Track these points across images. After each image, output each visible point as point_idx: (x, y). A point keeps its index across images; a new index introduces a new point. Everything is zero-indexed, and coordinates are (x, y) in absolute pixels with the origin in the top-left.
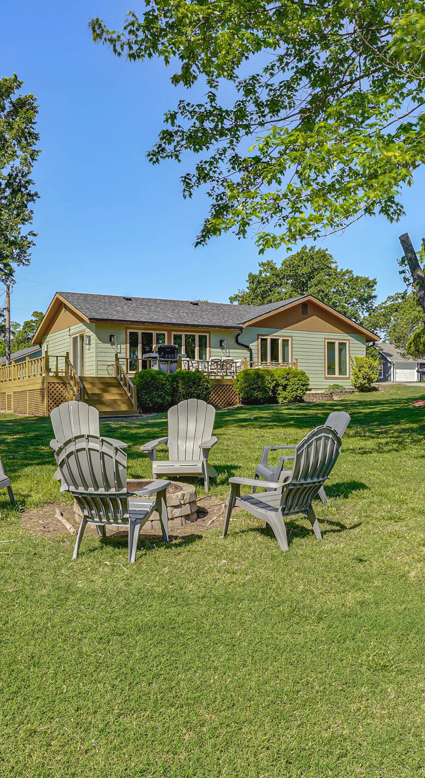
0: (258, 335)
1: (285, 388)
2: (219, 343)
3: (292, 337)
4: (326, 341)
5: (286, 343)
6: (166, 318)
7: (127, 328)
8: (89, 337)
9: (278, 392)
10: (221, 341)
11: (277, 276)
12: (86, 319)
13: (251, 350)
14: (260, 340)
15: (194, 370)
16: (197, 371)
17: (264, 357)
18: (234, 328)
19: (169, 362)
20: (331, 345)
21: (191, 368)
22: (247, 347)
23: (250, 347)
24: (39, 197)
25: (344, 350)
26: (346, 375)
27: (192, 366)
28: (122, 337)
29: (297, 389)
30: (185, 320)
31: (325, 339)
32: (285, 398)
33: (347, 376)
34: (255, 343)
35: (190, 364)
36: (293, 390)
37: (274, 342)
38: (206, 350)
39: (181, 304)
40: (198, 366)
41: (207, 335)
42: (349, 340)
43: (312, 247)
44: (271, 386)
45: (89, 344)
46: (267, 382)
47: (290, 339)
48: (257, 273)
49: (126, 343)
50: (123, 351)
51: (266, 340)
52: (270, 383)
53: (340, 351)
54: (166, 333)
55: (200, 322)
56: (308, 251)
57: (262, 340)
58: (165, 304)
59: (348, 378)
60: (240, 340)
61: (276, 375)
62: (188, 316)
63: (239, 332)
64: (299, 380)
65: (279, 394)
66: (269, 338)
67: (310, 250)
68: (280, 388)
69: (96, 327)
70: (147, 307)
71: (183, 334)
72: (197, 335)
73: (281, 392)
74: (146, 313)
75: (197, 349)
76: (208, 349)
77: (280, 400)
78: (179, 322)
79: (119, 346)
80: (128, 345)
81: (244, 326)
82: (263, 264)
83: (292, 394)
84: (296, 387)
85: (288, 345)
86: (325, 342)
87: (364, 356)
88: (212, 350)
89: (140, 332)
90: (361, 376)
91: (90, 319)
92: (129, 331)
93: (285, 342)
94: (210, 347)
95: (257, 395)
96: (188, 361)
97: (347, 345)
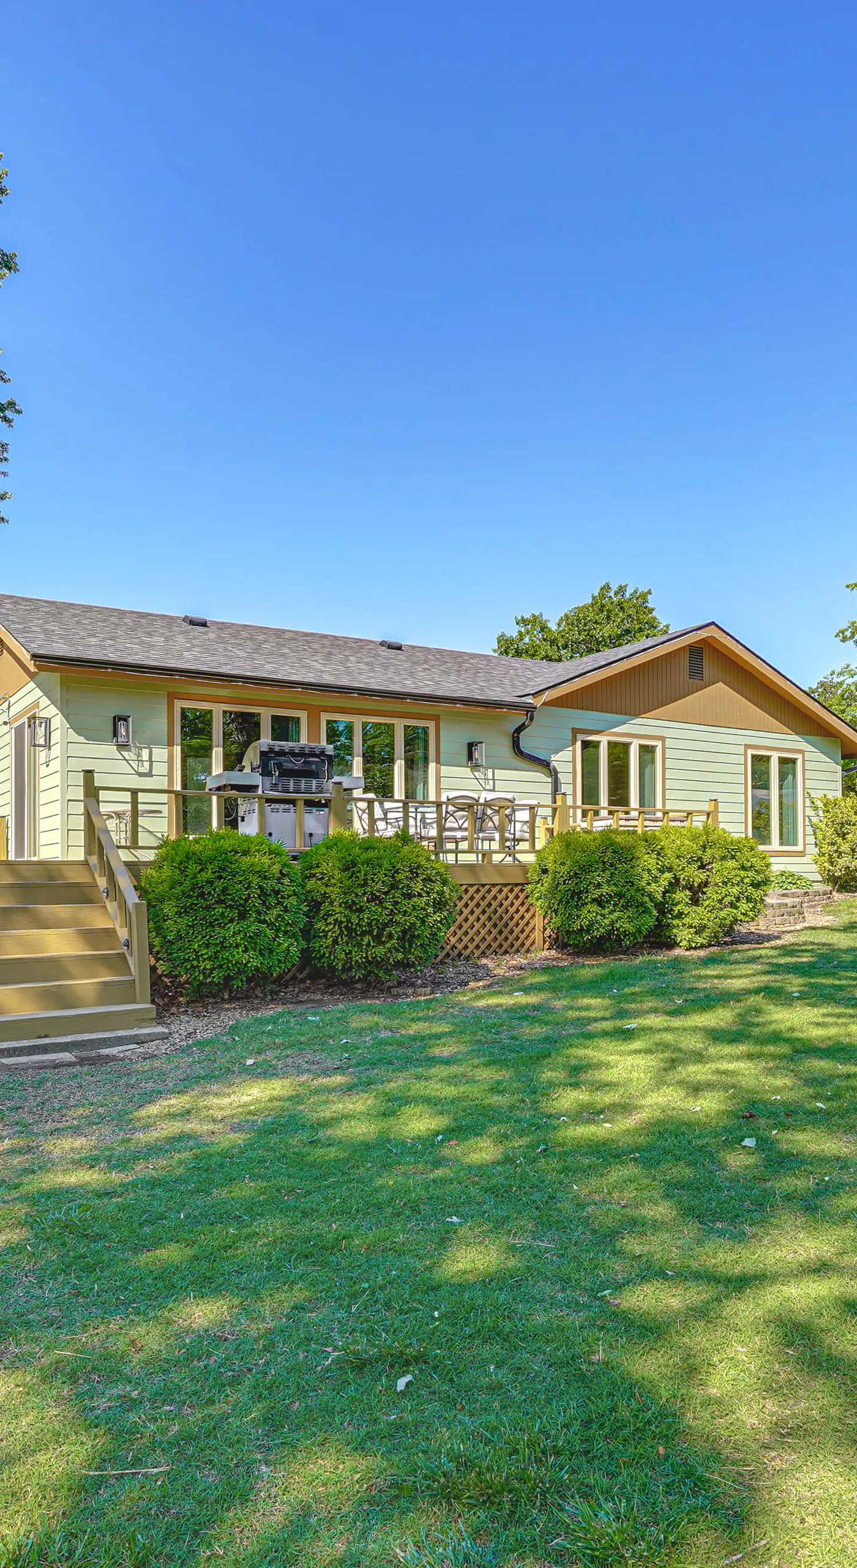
0: (575, 732)
1: (696, 893)
2: (465, 752)
3: (663, 739)
4: (750, 752)
5: (648, 757)
6: (303, 671)
7: (172, 697)
8: (48, 721)
9: (676, 909)
10: (471, 746)
11: (553, 642)
12: (26, 657)
13: (556, 772)
14: (579, 744)
15: (390, 832)
16: (404, 837)
17: (590, 795)
18: (511, 706)
19: (300, 804)
20: (760, 762)
21: (381, 825)
22: (544, 765)
23: (554, 763)
24: (19, 412)
25: (790, 777)
26: (795, 844)
27: (385, 819)
28: (160, 724)
29: (738, 899)
30: (361, 678)
31: (747, 746)
32: (700, 930)
33: (800, 848)
34: (566, 755)
35: (378, 813)
36: (727, 900)
37: (619, 752)
38: (426, 771)
39: (353, 645)
40: (406, 818)
41: (431, 725)
42: (802, 752)
43: (621, 588)
44: (657, 890)
45: (48, 745)
46: (646, 876)
47: (659, 744)
48: (515, 634)
49: (170, 743)
50: (161, 769)
51: (596, 744)
52: (656, 879)
53: (782, 777)
54: (303, 715)
55: (409, 686)
56: (612, 594)
57: (586, 744)
58: (308, 642)
59: (802, 854)
60: (526, 744)
61: (669, 852)
62: (372, 670)
63: (520, 718)
64: (743, 868)
65: (680, 915)
66: (603, 740)
67: (616, 593)
68: (682, 896)
69: (65, 684)
70: (249, 643)
71: (358, 721)
72: (399, 726)
73: (686, 910)
74: (245, 655)
75: (399, 766)
76: (432, 766)
77: (683, 935)
78: (345, 681)
79: (145, 754)
80: (177, 749)
81: (538, 702)
82: (524, 621)
83: (722, 914)
84: (735, 890)
85: (653, 761)
86: (746, 754)
87: (839, 794)
88: (445, 770)
89: (218, 711)
90: (845, 847)
91: (35, 657)
92: (179, 705)
93: (647, 751)
94: (438, 762)
95: (613, 923)
96: (370, 802)
97: (799, 763)
